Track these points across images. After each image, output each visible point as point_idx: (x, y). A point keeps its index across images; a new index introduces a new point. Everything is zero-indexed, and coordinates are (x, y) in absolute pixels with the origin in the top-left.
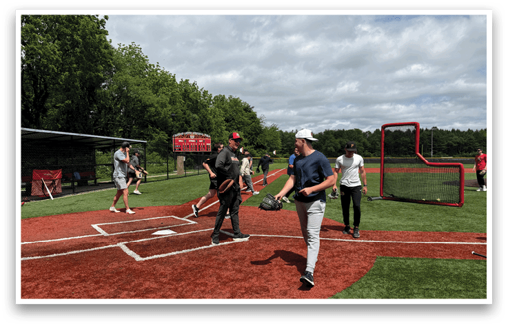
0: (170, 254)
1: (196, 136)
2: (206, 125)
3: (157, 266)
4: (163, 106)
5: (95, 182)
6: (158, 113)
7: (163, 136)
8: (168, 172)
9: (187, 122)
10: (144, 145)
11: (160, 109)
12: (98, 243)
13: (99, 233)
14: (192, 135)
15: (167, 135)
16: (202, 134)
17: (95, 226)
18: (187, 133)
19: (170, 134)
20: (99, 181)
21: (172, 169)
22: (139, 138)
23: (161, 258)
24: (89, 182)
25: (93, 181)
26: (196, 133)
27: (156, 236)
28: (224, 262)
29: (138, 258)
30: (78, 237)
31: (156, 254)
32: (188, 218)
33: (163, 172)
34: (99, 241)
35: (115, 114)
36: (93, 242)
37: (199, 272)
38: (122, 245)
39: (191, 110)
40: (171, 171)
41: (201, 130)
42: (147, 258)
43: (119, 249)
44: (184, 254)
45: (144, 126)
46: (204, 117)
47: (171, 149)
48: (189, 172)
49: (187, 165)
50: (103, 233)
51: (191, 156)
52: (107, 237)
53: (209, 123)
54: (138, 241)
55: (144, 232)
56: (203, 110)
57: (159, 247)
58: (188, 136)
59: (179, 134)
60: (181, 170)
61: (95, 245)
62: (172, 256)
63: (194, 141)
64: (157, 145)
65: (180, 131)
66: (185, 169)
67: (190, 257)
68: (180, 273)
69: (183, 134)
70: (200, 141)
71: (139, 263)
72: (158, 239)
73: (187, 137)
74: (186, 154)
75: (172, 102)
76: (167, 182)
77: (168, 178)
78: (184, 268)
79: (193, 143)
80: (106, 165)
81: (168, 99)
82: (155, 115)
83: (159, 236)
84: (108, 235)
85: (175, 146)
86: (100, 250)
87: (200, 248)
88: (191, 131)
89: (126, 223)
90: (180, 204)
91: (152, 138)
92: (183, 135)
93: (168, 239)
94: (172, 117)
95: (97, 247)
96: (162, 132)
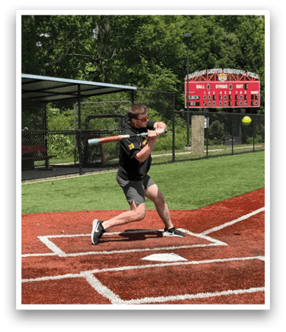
1: (229, 77)
2: (251, 53)
4: (168, 18)
5: (47, 164)
6: (160, 34)
7: (166, 77)
8: (174, 148)
9: (215, 50)
10: (132, 94)
11: (163, 25)
12: (48, 270)
13: (50, 251)
14: (223, 74)
15: (174, 76)
16: (243, 73)
17: (44, 239)
18: (212, 71)
19: (181, 76)
20: (52, 162)
21: (183, 142)
22: (124, 83)
24: (36, 163)
25: (43, 162)
26: (230, 71)
27: (148, 262)
31: (150, 296)
32: (209, 235)
33: (165, 148)
34: (51, 265)
35: (81, 38)
36: (39, 266)
38: (89, 275)
40: (180, 148)
41: (241, 64)
43: (83, 282)
45: (132, 59)
46: (248, 37)
47: (180, 104)
48: (214, 150)
49: (212, 136)
50: (57, 251)
51: (220, 117)
52: (63, 259)
54: (117, 269)
55: (127, 254)
57: (153, 284)
58: (215, 77)
59: (197, 74)
60: (199, 144)
61: (42, 272)
63: (225, 87)
64: (155, 96)
65: (200, 68)
66: (207, 144)
69: (203, 72)
70: (238, 87)
72: (152, 269)
73: (212, 80)
74: (210, 113)
76: (173, 167)
77: (174, 160)
79: (223, 90)
82: (154, 39)
83: (154, 262)
84: (65, 255)
85: (190, 98)
86: (51, 281)
87: (230, 292)
88: (222, 66)
90: (195, 207)
91: (146, 82)
92: (205, 76)
93: (169, 270)
95: (45, 275)
96: (165, 70)
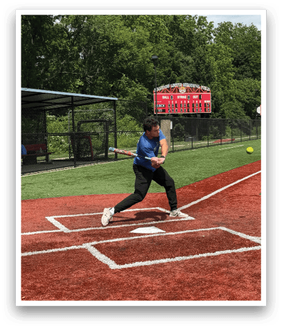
0: (157, 262)
1: (188, 90)
3: (141, 277)
4: (141, 44)
5: (47, 159)
7: (141, 90)
9: (176, 68)
10: (113, 103)
11: (135, 49)
12: (56, 243)
13: (57, 228)
14: (183, 88)
16: (198, 86)
17: (51, 219)
18: (174, 85)
19: (151, 87)
20: (52, 157)
22: (106, 95)
23: (145, 266)
24: (38, 158)
26: (188, 85)
27: (135, 234)
28: (239, 278)
29: (113, 265)
30: (29, 233)
31: (139, 261)
34: (58, 240)
35: (71, 59)
36: (49, 241)
37: (202, 289)
38: (89, 247)
39: (181, 49)
41: (196, 79)
42: (126, 266)
44: (177, 263)
47: (151, 110)
48: (178, 146)
50: (63, 228)
51: (182, 121)
52: (68, 235)
53: (208, 68)
54: (111, 241)
55: (118, 229)
56: (199, 49)
57: (141, 251)
58: (177, 90)
59: (163, 87)
61: (52, 245)
62: (162, 265)
63: (185, 97)
64: (131, 104)
65: (164, 83)
66: (172, 141)
67: (188, 267)
68: (174, 289)
69: (168, 86)
70: (194, 97)
71: (115, 272)
72: (139, 239)
73: (174, 92)
74: (174, 118)
75: (154, 39)
78: (179, 282)
79: (183, 100)
80: (60, 135)
81: (148, 33)
82: (129, 60)
83: (140, 235)
84: (70, 231)
85: (158, 106)
86: (60, 252)
87: (200, 255)
88: (182, 81)
89: (94, 216)
92: (169, 89)
93: (152, 240)
94: (153, 60)
95: (55, 248)
96: (139, 85)
